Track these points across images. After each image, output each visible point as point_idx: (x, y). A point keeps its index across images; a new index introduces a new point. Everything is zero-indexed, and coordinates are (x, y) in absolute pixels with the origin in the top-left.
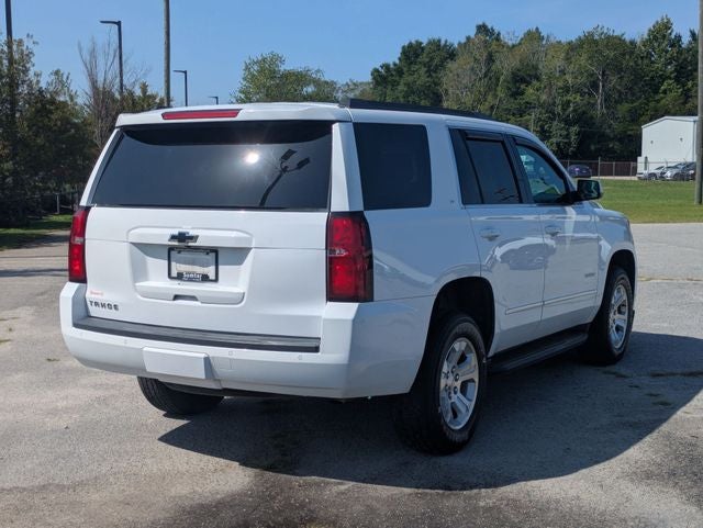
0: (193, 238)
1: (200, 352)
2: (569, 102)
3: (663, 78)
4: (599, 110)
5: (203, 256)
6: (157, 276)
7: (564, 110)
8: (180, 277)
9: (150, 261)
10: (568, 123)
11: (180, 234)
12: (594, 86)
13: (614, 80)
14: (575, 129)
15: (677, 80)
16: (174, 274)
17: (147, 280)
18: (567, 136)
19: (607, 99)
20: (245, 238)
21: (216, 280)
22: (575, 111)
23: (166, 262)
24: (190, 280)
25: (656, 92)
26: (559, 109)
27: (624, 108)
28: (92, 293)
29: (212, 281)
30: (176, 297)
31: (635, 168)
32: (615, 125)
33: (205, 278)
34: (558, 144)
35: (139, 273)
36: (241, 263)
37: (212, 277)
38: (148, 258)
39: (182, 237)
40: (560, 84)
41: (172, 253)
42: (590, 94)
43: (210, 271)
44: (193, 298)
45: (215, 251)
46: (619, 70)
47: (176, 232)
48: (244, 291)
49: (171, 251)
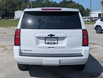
0: (54, 35)
1: (58, 59)
2: (3, 7)
3: (17, 5)
4: (8, 9)
5: (54, 39)
6: (42, 43)
7: (3, 9)
8: (48, 43)
9: (40, 40)
10: (3, 11)
11: (50, 34)
12: (7, 5)
13: (10, 4)
14: (5, 12)
15: (19, 5)
16: (46, 43)
17: (39, 44)
18: (3, 13)
19: (9, 7)
20: (66, 35)
21: (57, 44)
22: (4, 9)
23: (45, 40)
24: (51, 44)
25: (16, 6)
26: (2, 9)
27: (12, 9)
28: (23, 48)
30: (49, 48)
31: (14, 18)
32: (10, 11)
33: (55, 43)
34: (2, 14)
35: (38, 43)
36: (63, 40)
38: (39, 40)
39: (51, 35)
40: (2, 5)
41: (46, 38)
42: (6, 6)
43: (56, 42)
44: (54, 48)
45: (57, 38)
46: (10, 3)
47: (49, 34)
48: (65, 46)
49: (45, 38)
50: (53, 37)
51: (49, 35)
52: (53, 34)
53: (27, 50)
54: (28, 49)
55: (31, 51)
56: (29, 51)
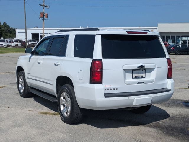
1: (150, 96)
6: (129, 78)
8: (136, 77)
16: (134, 77)
17: (126, 79)
23: (132, 74)
24: (139, 78)
28: (105, 86)
29: (144, 77)
30: (138, 83)
33: (142, 77)
36: (151, 72)
37: (144, 76)
38: (126, 73)
39: (141, 66)
44: (143, 83)
48: (154, 79)
49: (133, 71)
50: (143, 68)
51: (139, 67)
52: (143, 65)
53: (112, 89)
54: (112, 86)
55: (117, 89)
56: (114, 89)
